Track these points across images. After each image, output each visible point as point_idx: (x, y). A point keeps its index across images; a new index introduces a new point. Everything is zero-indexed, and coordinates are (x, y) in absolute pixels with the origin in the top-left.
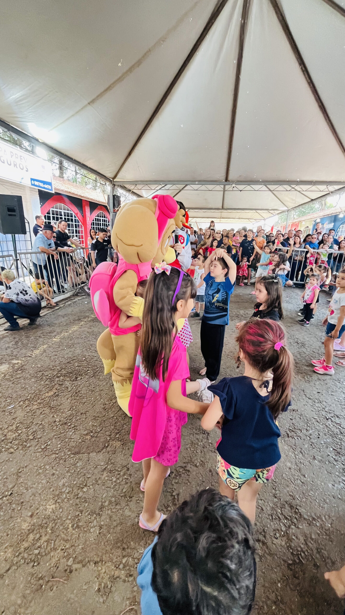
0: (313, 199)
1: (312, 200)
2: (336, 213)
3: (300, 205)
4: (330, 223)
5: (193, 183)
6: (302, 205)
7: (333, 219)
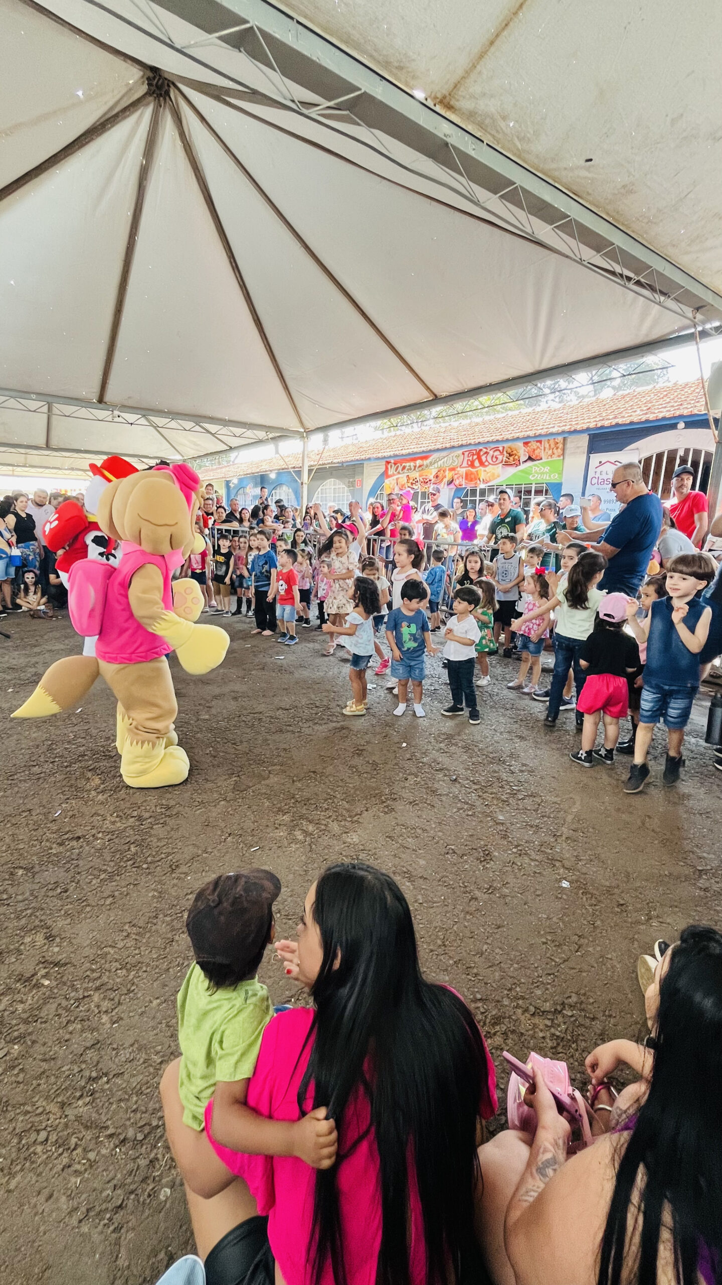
0: (233, 446)
1: (231, 448)
2: (266, 471)
3: (207, 455)
4: (256, 486)
5: (27, 396)
6: (211, 454)
7: (259, 480)
